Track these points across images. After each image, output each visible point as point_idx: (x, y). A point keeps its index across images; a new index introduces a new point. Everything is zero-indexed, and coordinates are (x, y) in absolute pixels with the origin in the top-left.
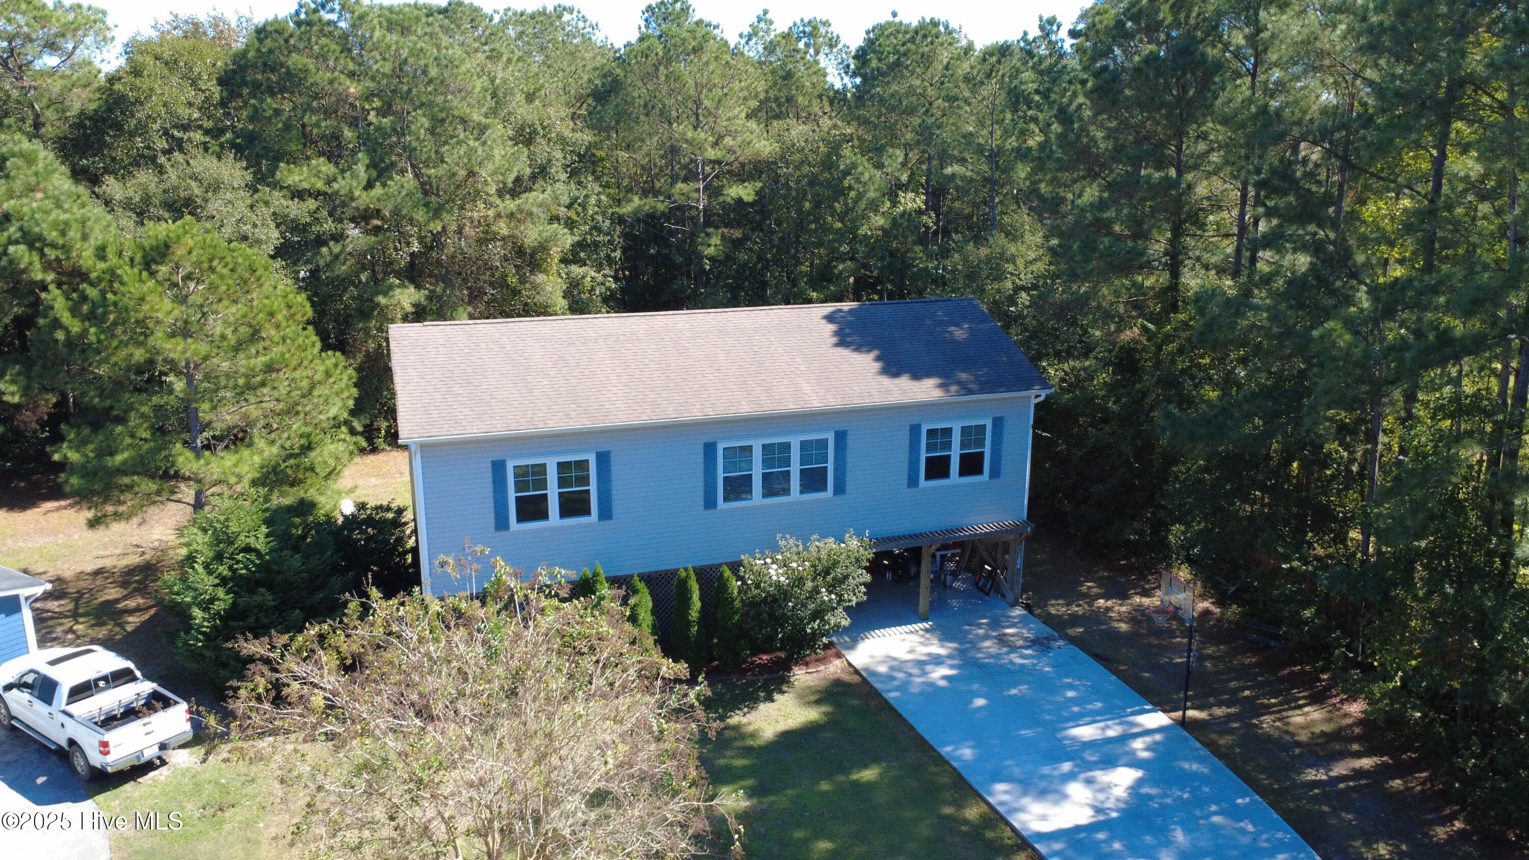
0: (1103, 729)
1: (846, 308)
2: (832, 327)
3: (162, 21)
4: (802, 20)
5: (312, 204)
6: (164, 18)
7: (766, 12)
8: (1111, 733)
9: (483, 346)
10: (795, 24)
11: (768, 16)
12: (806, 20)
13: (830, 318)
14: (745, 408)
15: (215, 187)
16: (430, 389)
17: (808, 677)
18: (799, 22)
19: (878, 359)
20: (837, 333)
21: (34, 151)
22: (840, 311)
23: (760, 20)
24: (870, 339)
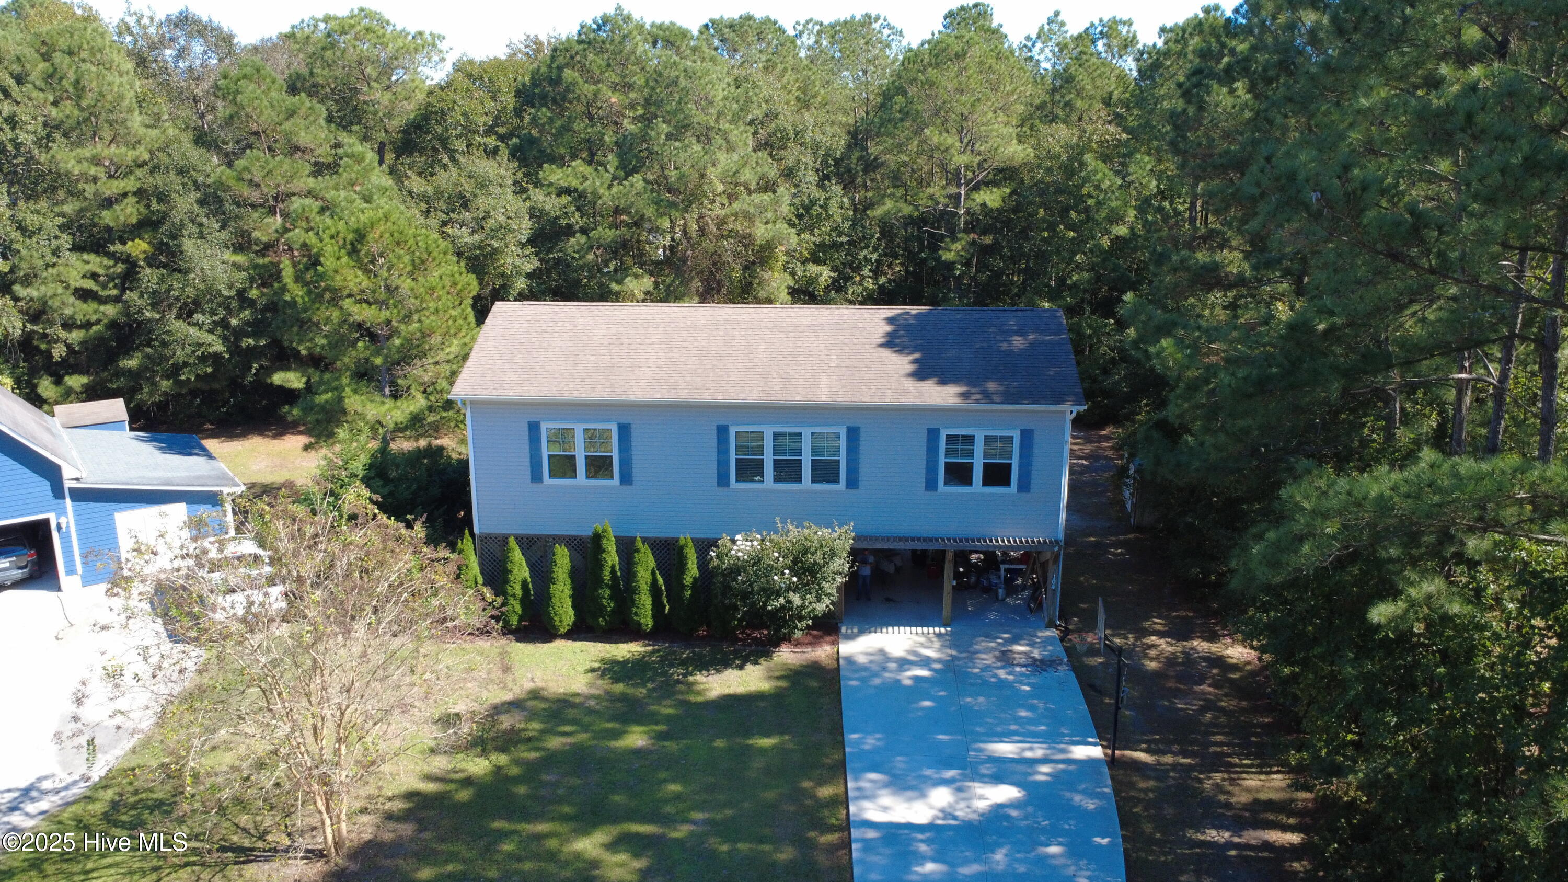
0: (1024, 750)
1: (914, 312)
2: (888, 328)
3: (515, 41)
4: (1101, 20)
5: (565, 199)
6: (518, 39)
7: (1057, 14)
8: (1028, 754)
9: (560, 324)
10: (1092, 25)
11: (1060, 18)
12: (1105, 20)
13: (890, 320)
14: (754, 396)
15: (483, 184)
16: (497, 357)
17: (792, 655)
18: (1096, 22)
19: (915, 361)
20: (889, 334)
21: (363, 153)
22: (908, 313)
23: (1050, 22)
24: (919, 342)
